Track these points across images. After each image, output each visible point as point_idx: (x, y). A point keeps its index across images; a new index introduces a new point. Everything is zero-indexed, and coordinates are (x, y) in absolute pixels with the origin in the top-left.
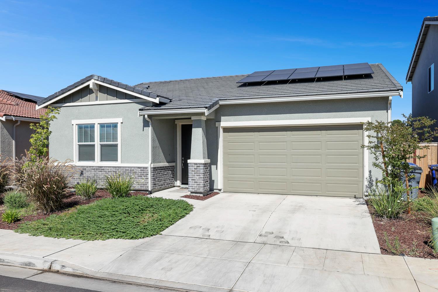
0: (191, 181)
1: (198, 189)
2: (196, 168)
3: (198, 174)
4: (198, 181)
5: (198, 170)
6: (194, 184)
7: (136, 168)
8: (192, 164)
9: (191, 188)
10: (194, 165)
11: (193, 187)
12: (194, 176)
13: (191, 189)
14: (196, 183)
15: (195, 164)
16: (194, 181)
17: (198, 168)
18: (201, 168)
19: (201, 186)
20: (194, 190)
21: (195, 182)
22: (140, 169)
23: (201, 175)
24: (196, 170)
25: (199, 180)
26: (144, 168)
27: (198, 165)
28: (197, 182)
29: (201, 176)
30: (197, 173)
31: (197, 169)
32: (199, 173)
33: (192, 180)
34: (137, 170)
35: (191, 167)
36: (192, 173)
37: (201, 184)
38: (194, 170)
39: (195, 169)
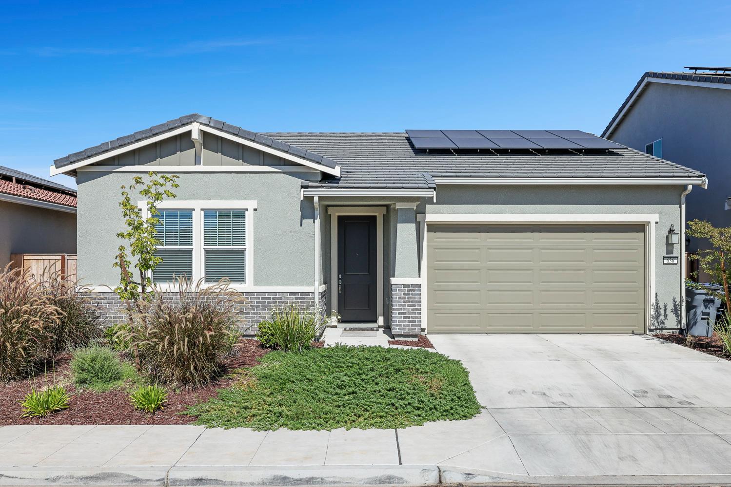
0: (397, 315)
1: (412, 329)
2: (406, 292)
3: (411, 303)
4: (411, 316)
5: (411, 296)
6: (403, 321)
7: (286, 294)
8: (400, 286)
9: (398, 328)
10: (403, 288)
11: (401, 325)
12: (404, 306)
13: (397, 330)
14: (407, 320)
15: (406, 286)
16: (403, 316)
17: (411, 292)
18: (416, 292)
19: (416, 323)
20: (403, 331)
21: (405, 317)
22: (294, 297)
23: (416, 304)
24: (407, 296)
25: (413, 313)
26: (302, 294)
27: (411, 288)
28: (409, 318)
29: (416, 307)
30: (409, 302)
31: (409, 294)
32: (412, 302)
33: (399, 314)
34: (288, 298)
35: (398, 292)
36: (399, 302)
37: (416, 320)
38: (403, 296)
39: (405, 294)
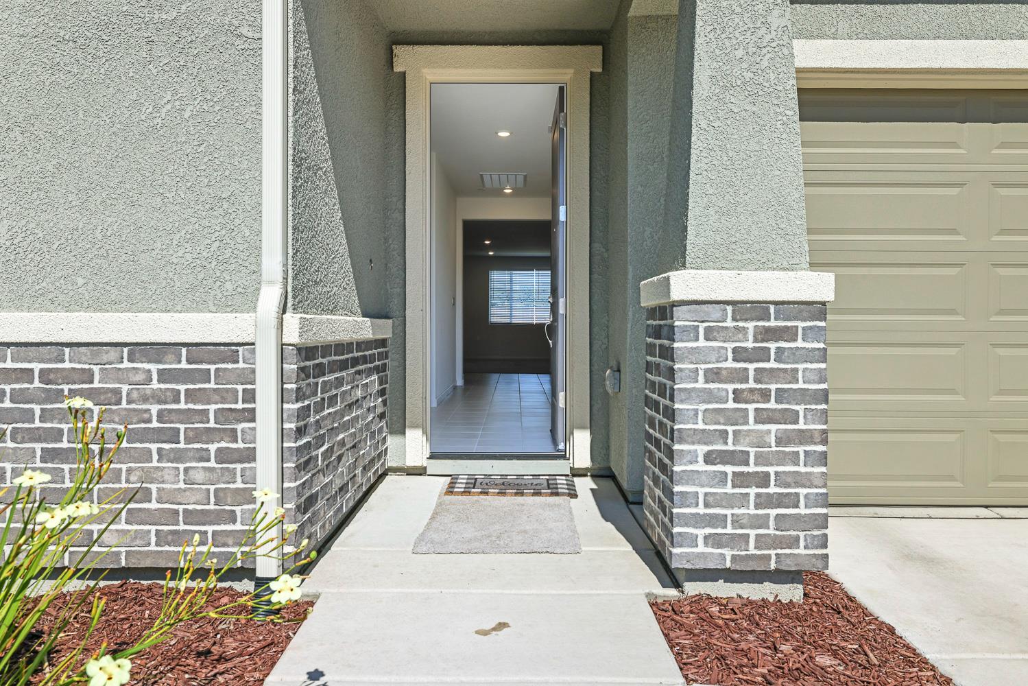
0: (701, 466)
1: (776, 542)
2: (750, 344)
3: (772, 405)
4: (771, 470)
5: (772, 364)
6: (729, 501)
7: (113, 353)
8: (715, 311)
9: (701, 532)
10: (729, 323)
11: (721, 520)
12: (739, 417)
13: (701, 548)
14: (753, 491)
16: (729, 469)
17: (773, 346)
18: (800, 343)
19: (802, 510)
20: (728, 553)
21: (741, 480)
22: (153, 367)
23: (800, 408)
24: (751, 367)
25: (782, 459)
26: (197, 349)
27: (773, 323)
28: (764, 480)
29: (801, 425)
30: (765, 395)
31: (763, 355)
32: (781, 395)
33: (709, 459)
34: (121, 377)
35: (702, 343)
36: (709, 396)
37: (803, 491)
38: (730, 364)
39: (739, 355)
